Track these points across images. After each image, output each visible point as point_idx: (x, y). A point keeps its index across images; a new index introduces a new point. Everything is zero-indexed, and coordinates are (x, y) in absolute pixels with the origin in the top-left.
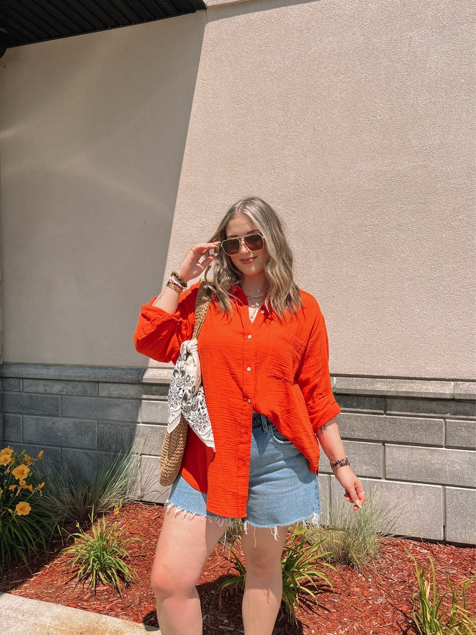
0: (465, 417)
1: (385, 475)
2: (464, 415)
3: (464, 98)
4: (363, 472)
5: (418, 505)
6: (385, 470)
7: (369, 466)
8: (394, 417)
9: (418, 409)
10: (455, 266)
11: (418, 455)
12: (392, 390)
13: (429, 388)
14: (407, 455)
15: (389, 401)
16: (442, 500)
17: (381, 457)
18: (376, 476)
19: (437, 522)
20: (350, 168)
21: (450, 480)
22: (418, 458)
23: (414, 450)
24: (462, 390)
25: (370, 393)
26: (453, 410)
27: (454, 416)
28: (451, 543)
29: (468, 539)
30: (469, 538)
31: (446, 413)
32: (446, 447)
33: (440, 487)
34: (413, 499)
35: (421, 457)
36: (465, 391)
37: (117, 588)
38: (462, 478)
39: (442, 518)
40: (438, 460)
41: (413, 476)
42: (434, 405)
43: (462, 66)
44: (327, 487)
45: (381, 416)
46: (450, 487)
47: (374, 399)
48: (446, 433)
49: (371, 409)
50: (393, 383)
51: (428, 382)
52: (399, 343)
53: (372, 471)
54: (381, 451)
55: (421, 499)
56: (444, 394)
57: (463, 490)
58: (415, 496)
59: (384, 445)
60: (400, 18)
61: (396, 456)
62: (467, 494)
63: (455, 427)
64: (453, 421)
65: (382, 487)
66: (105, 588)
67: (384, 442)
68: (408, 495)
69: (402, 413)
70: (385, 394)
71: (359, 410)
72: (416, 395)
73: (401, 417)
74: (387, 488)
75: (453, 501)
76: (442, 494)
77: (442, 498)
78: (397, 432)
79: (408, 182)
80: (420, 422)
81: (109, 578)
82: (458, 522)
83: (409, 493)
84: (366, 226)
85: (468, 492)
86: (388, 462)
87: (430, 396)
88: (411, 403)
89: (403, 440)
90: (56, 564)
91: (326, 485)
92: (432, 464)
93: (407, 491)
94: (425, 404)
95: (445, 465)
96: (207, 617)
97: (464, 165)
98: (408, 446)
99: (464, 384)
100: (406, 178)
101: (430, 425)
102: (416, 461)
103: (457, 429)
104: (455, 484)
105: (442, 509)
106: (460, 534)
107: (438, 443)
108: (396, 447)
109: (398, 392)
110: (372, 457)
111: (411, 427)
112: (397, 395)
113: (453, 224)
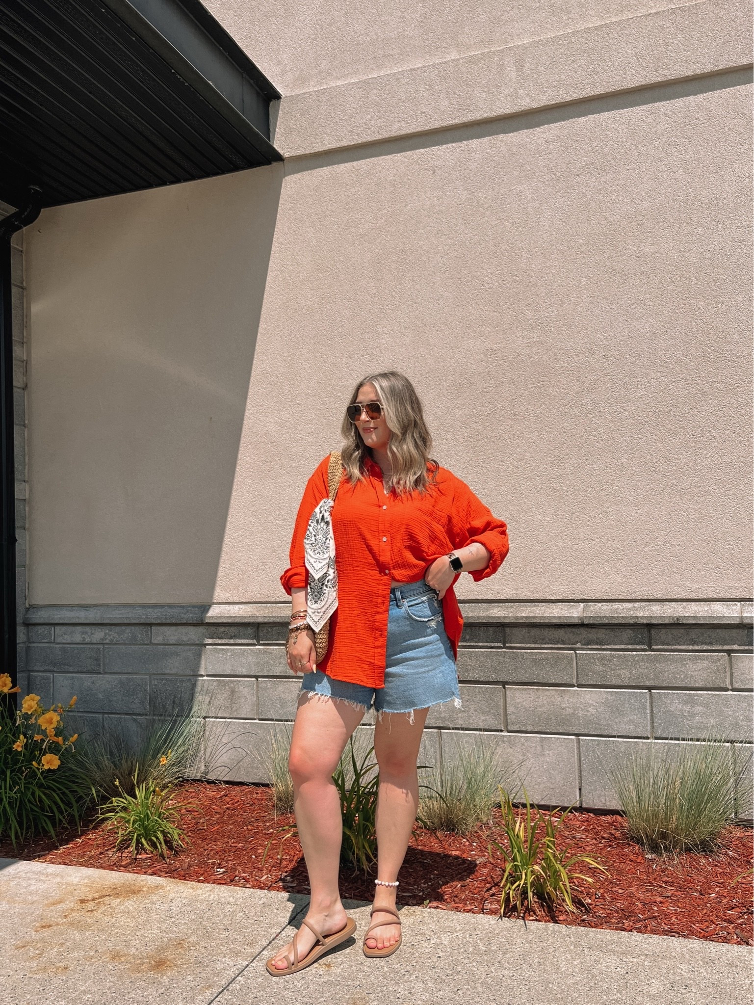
0: (599, 647)
1: (507, 726)
2: (597, 645)
3: (583, 261)
4: (481, 724)
5: (547, 762)
6: (507, 720)
7: (487, 715)
8: (515, 650)
9: (543, 640)
10: (579, 461)
11: (545, 698)
12: (510, 615)
13: (554, 611)
14: (532, 699)
15: (508, 630)
16: (576, 754)
17: (501, 703)
18: (495, 728)
19: (571, 784)
20: (455, 347)
21: (585, 728)
22: (545, 702)
23: (540, 692)
24: (592, 612)
25: (484, 621)
26: (584, 638)
27: (585, 647)
28: (589, 810)
29: (608, 804)
30: (609, 801)
31: (576, 643)
32: (579, 686)
33: (573, 737)
34: (541, 755)
35: (549, 700)
36: (596, 613)
38: (598, 724)
39: (577, 778)
40: (569, 704)
41: (540, 726)
42: (561, 633)
44: (437, 746)
45: (499, 650)
46: (585, 738)
47: (491, 629)
48: (577, 669)
49: (487, 642)
50: (512, 607)
51: (553, 604)
52: (518, 558)
53: (491, 722)
54: (501, 695)
55: (551, 755)
56: (572, 618)
57: (600, 740)
58: (543, 751)
59: (504, 688)
61: (519, 701)
62: (605, 745)
63: (587, 660)
64: (584, 652)
65: (503, 741)
67: (504, 684)
68: (535, 750)
69: (524, 645)
70: (502, 621)
71: (472, 644)
72: (538, 621)
73: (523, 651)
74: (509, 742)
75: (588, 755)
76: (575, 748)
77: (576, 752)
78: (519, 670)
80: (546, 656)
82: (595, 782)
83: (536, 747)
84: (475, 416)
85: (606, 742)
86: (510, 709)
87: (555, 621)
88: (534, 632)
89: (526, 680)
91: (436, 743)
92: (563, 709)
93: (534, 745)
94: (550, 633)
95: (577, 708)
98: (532, 687)
99: (595, 605)
100: (520, 358)
101: (558, 658)
102: (543, 705)
103: (590, 662)
104: (591, 733)
105: (577, 767)
106: (599, 797)
107: (568, 681)
108: (518, 689)
109: (517, 618)
110: (490, 704)
111: (535, 662)
112: (516, 621)
113: (575, 411)
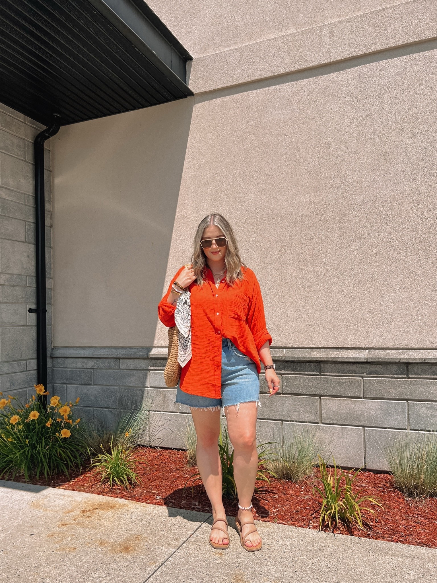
0: (377, 375)
1: (322, 420)
2: (376, 374)
3: (369, 148)
4: (306, 419)
5: (346, 442)
6: (322, 417)
7: (310, 414)
8: (326, 377)
9: (343, 371)
10: (366, 266)
11: (344, 405)
12: (324, 356)
13: (350, 354)
14: (336, 405)
15: (322, 365)
16: (362, 438)
17: (318, 407)
18: (315, 421)
19: (359, 455)
20: (293, 200)
21: (368, 423)
22: (344, 407)
23: (341, 401)
24: (373, 355)
25: (309, 359)
26: (368, 370)
27: (369, 375)
28: (370, 471)
29: (381, 467)
30: (383, 466)
31: (363, 373)
32: (365, 398)
33: (361, 428)
34: (342, 438)
35: (347, 406)
36: (375, 356)
37: (126, 488)
38: (376, 421)
39: (363, 452)
40: (358, 408)
41: (341, 421)
42: (354, 367)
43: (366, 127)
44: (281, 431)
45: (317, 377)
46: (368, 428)
47: (312, 364)
48: (364, 388)
49: (310, 372)
50: (325, 352)
51: (350, 350)
52: (328, 323)
53: (312, 418)
54: (318, 402)
55: (348, 437)
56: (360, 358)
57: (377, 430)
58: (343, 436)
59: (320, 398)
60: (324, 96)
61: (329, 406)
62: (380, 433)
63: (370, 383)
64: (368, 378)
65: (319, 429)
66: (119, 487)
67: (320, 396)
68: (338, 435)
69: (332, 374)
70: (319, 359)
71: (301, 373)
72: (340, 360)
73: (331, 377)
74: (323, 429)
75: (370, 438)
76: (362, 434)
77: (362, 436)
78: (329, 388)
79: (332, 209)
80: (345, 380)
81: (122, 482)
82: (374, 454)
83: (339, 433)
84: (304, 241)
85: (380, 431)
86: (324, 411)
87: (350, 360)
88: (338, 366)
89: (333, 394)
90: (87, 477)
91: (280, 429)
92: (355, 411)
93: (337, 432)
94: (348, 367)
95: (363, 411)
96: (185, 502)
97: (370, 195)
98: (337, 398)
99: (375, 351)
100: (331, 206)
101: (352, 382)
102: (343, 409)
103: (371, 384)
104: (372, 425)
105: (363, 445)
106: (376, 463)
107: (358, 395)
108: (328, 399)
109: (328, 358)
110: (312, 407)
111: (339, 384)
112: (327, 360)
113: (364, 236)
